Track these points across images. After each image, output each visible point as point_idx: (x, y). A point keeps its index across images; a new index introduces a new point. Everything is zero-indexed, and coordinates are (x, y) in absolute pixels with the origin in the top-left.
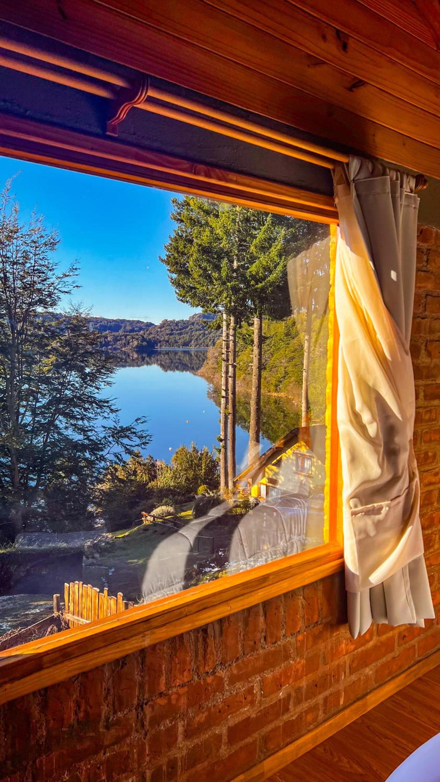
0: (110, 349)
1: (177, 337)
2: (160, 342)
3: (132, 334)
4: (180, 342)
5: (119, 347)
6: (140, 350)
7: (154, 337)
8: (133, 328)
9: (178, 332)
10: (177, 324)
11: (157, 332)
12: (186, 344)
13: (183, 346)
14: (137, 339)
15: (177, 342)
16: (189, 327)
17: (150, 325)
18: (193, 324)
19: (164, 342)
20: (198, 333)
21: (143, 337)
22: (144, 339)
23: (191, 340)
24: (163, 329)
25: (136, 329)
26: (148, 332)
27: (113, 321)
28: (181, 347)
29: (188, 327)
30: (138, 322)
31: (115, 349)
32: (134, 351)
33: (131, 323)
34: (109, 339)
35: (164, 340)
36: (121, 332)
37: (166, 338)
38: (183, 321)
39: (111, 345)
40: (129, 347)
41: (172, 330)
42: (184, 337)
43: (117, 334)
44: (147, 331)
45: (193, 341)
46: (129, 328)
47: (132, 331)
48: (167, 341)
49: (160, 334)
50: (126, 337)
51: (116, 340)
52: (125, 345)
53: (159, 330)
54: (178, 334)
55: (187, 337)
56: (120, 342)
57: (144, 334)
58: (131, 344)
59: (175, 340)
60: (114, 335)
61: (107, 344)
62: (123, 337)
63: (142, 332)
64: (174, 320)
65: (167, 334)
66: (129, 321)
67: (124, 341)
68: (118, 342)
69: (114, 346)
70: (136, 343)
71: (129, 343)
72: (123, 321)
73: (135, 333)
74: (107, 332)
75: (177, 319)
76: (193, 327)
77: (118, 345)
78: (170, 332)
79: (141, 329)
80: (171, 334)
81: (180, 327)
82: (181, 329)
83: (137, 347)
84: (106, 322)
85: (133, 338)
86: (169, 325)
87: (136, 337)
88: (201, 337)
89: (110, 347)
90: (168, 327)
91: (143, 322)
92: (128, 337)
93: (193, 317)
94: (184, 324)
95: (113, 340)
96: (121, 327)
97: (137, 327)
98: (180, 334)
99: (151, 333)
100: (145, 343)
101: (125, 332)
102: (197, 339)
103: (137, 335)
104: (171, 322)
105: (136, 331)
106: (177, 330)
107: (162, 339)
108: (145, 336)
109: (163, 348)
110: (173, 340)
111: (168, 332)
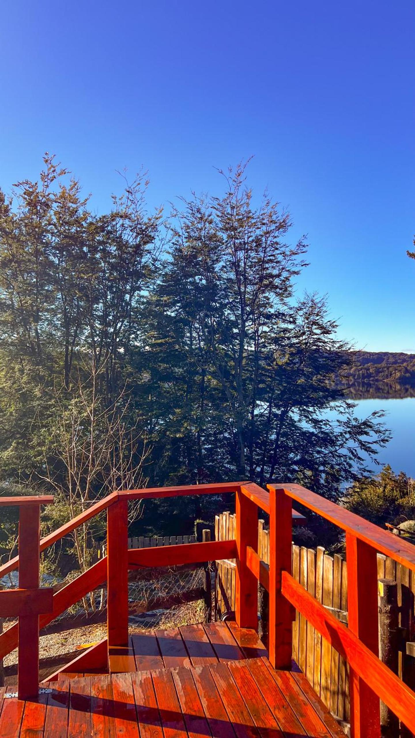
0: (373, 380)
3: (395, 366)
5: (381, 379)
6: (402, 381)
8: (396, 360)
14: (400, 371)
17: (413, 357)
21: (406, 368)
22: (407, 371)
25: (399, 361)
26: (412, 364)
27: (376, 354)
30: (402, 354)
31: (377, 380)
32: (397, 382)
33: (394, 355)
34: (371, 371)
36: (384, 364)
39: (373, 377)
40: (392, 379)
43: (379, 366)
44: (411, 362)
46: (391, 360)
47: (395, 363)
50: (388, 369)
51: (378, 372)
52: (387, 377)
56: (382, 374)
57: (408, 365)
58: (394, 375)
60: (376, 367)
61: (369, 376)
62: (385, 369)
63: (405, 364)
66: (392, 354)
67: (386, 373)
68: (380, 374)
69: (376, 378)
70: (398, 374)
71: (391, 375)
72: (386, 354)
73: (397, 365)
74: (369, 365)
77: (380, 377)
79: (404, 361)
83: (400, 378)
84: (368, 355)
85: (396, 370)
87: (399, 368)
89: (372, 379)
91: (406, 355)
92: (391, 369)
95: (375, 372)
96: (383, 359)
97: (399, 359)
99: (414, 365)
100: (408, 375)
101: (387, 364)
103: (400, 366)
105: (399, 363)
108: (409, 368)
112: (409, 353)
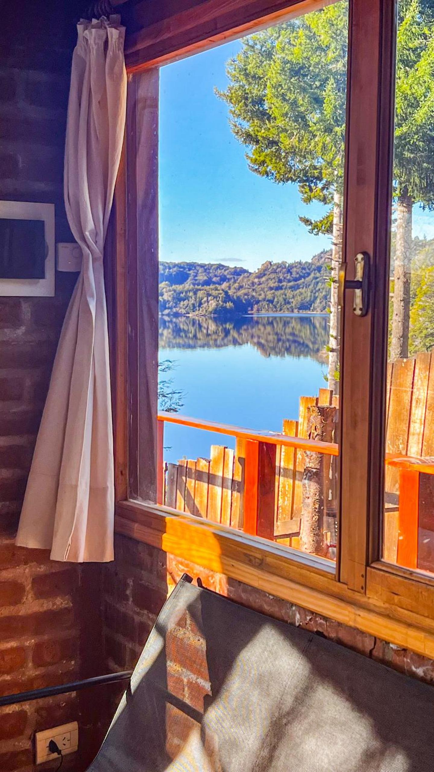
0: (168, 315)
1: (289, 293)
2: (258, 302)
3: (207, 288)
4: (294, 302)
5: (184, 311)
6: (220, 316)
7: (245, 294)
8: (210, 279)
9: (292, 284)
10: (289, 269)
11: (253, 284)
12: (305, 306)
13: (300, 309)
14: (215, 297)
15: (289, 303)
16: (312, 275)
17: (239, 272)
18: (318, 269)
19: (265, 303)
21: (226, 293)
22: (227, 298)
23: (316, 298)
24: (264, 279)
25: (214, 279)
26: (236, 285)
27: (175, 265)
28: (296, 311)
29: (309, 274)
30: (220, 267)
31: (177, 315)
33: (206, 268)
34: (166, 297)
35: (264, 300)
36: (188, 285)
38: (300, 263)
39: (169, 308)
40: (202, 311)
41: (280, 281)
42: (301, 294)
43: (179, 288)
44: (235, 282)
45: (318, 301)
46: (202, 277)
47: (208, 282)
48: (271, 301)
49: (258, 288)
50: (195, 293)
51: (178, 298)
52: (194, 308)
53: (256, 280)
54: (291, 287)
55: (306, 293)
56: (186, 302)
57: (230, 288)
58: (205, 305)
59: (285, 300)
60: (175, 291)
61: (163, 306)
62: (191, 294)
63: (225, 285)
64: (284, 263)
65: (271, 289)
66: (202, 266)
67: (192, 301)
68: (182, 303)
69: (174, 310)
70: (213, 304)
71: (200, 304)
72: (192, 266)
73: (212, 287)
74: (162, 285)
75: (290, 261)
76: (318, 275)
77: (181, 308)
78: (276, 284)
79: (223, 279)
80: (278, 288)
81: (294, 275)
82: (296, 280)
83: (215, 311)
85: (209, 295)
86: (275, 272)
87: (214, 293)
89: (166, 312)
90: (272, 276)
91: (227, 268)
92: (200, 294)
93: (320, 256)
94: (304, 269)
95: (174, 298)
96: (187, 276)
97: (216, 276)
98: (295, 288)
99: (241, 287)
100: (229, 305)
101: (194, 284)
103: (216, 289)
104: (279, 266)
105: (214, 283)
106: (289, 281)
107: (260, 298)
108: (230, 293)
109: (264, 313)
110: (281, 299)
111: (272, 284)
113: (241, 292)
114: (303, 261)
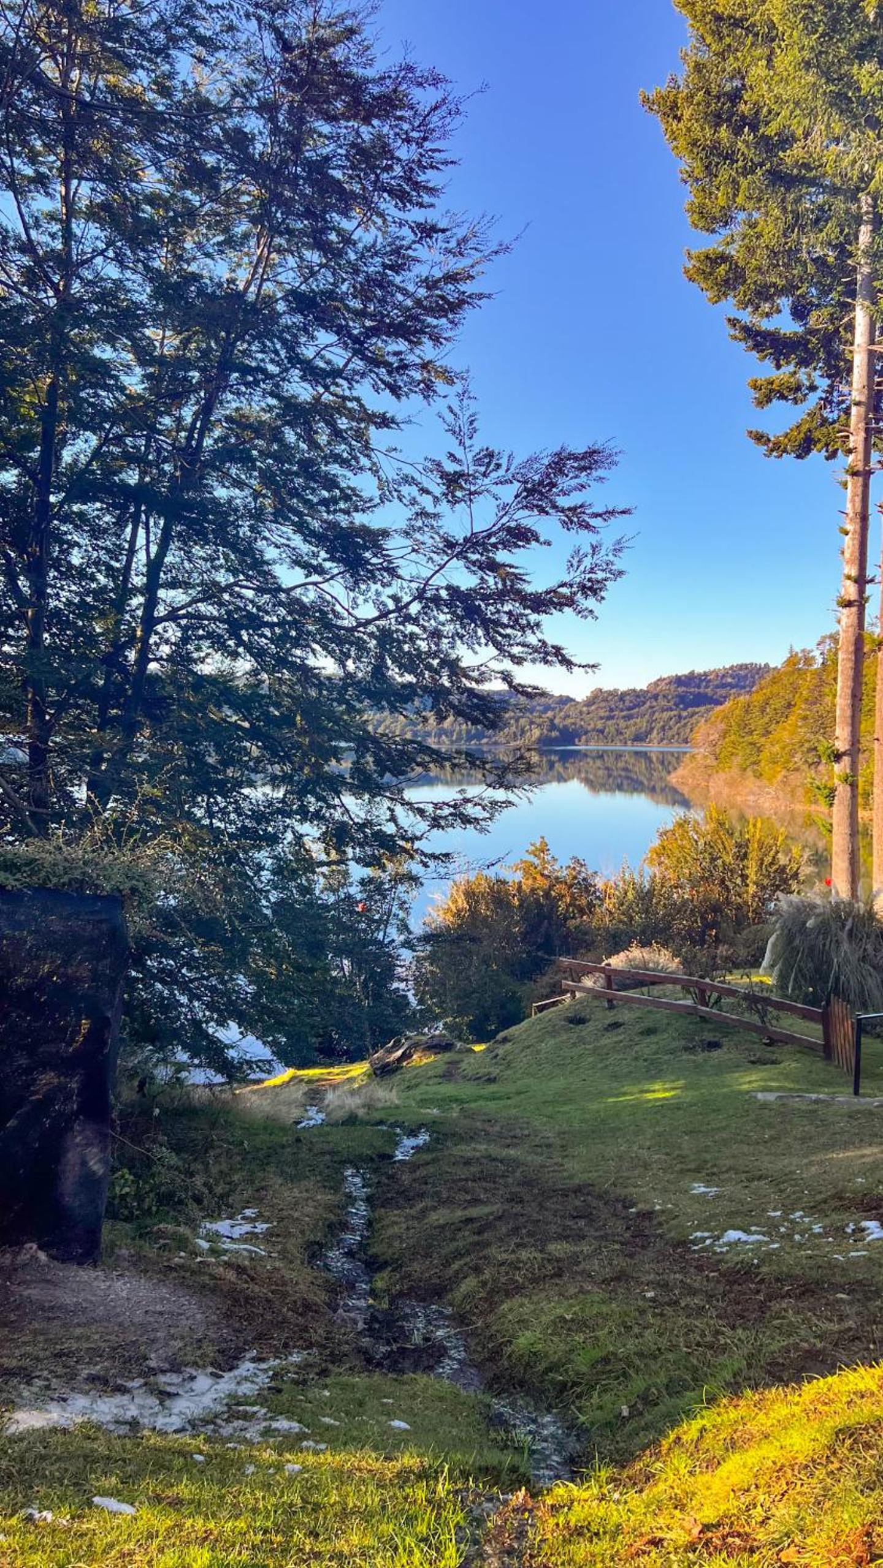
0: (487, 744)
1: (622, 724)
2: (586, 733)
3: (529, 715)
4: (628, 733)
5: (504, 739)
6: (544, 746)
7: (573, 724)
8: (533, 707)
9: (624, 713)
10: (622, 696)
11: (581, 713)
12: (638, 738)
13: (634, 741)
14: (539, 725)
15: (622, 734)
16: (648, 704)
17: (566, 701)
18: (655, 697)
19: (594, 734)
20: (666, 715)
21: (551, 722)
22: (553, 727)
23: (652, 729)
24: (593, 708)
25: (537, 708)
26: (562, 713)
28: (629, 743)
29: (644, 703)
31: (496, 744)
32: (534, 748)
35: (594, 730)
37: (600, 725)
38: (634, 691)
39: (488, 737)
40: (523, 741)
41: (611, 710)
42: (636, 724)
44: (561, 711)
45: (655, 732)
47: (530, 711)
48: (602, 732)
49: (587, 718)
50: (517, 721)
52: (515, 737)
53: (584, 709)
54: (624, 717)
55: (642, 723)
56: (506, 730)
57: (555, 717)
58: (528, 734)
59: (617, 730)
62: (512, 721)
63: (550, 714)
64: (616, 690)
65: (601, 718)
67: (513, 729)
68: (502, 731)
69: (494, 738)
70: (536, 733)
71: (523, 732)
73: (535, 715)
75: (623, 688)
76: (655, 703)
77: (501, 737)
78: (607, 714)
79: (548, 707)
80: (609, 718)
81: (627, 703)
82: (630, 709)
83: (539, 740)
85: (532, 723)
86: (605, 700)
87: (538, 721)
88: (672, 723)
89: (485, 741)
90: (603, 704)
92: (522, 721)
93: (656, 684)
94: (638, 696)
97: (539, 705)
98: (629, 717)
99: (568, 716)
100: (554, 734)
102: (663, 728)
103: (540, 718)
104: (610, 693)
105: (538, 711)
106: (622, 710)
107: (589, 728)
108: (557, 721)
109: (592, 747)
110: (613, 729)
111: (602, 713)
112: (557, 694)
113: (568, 721)
114: (638, 688)
